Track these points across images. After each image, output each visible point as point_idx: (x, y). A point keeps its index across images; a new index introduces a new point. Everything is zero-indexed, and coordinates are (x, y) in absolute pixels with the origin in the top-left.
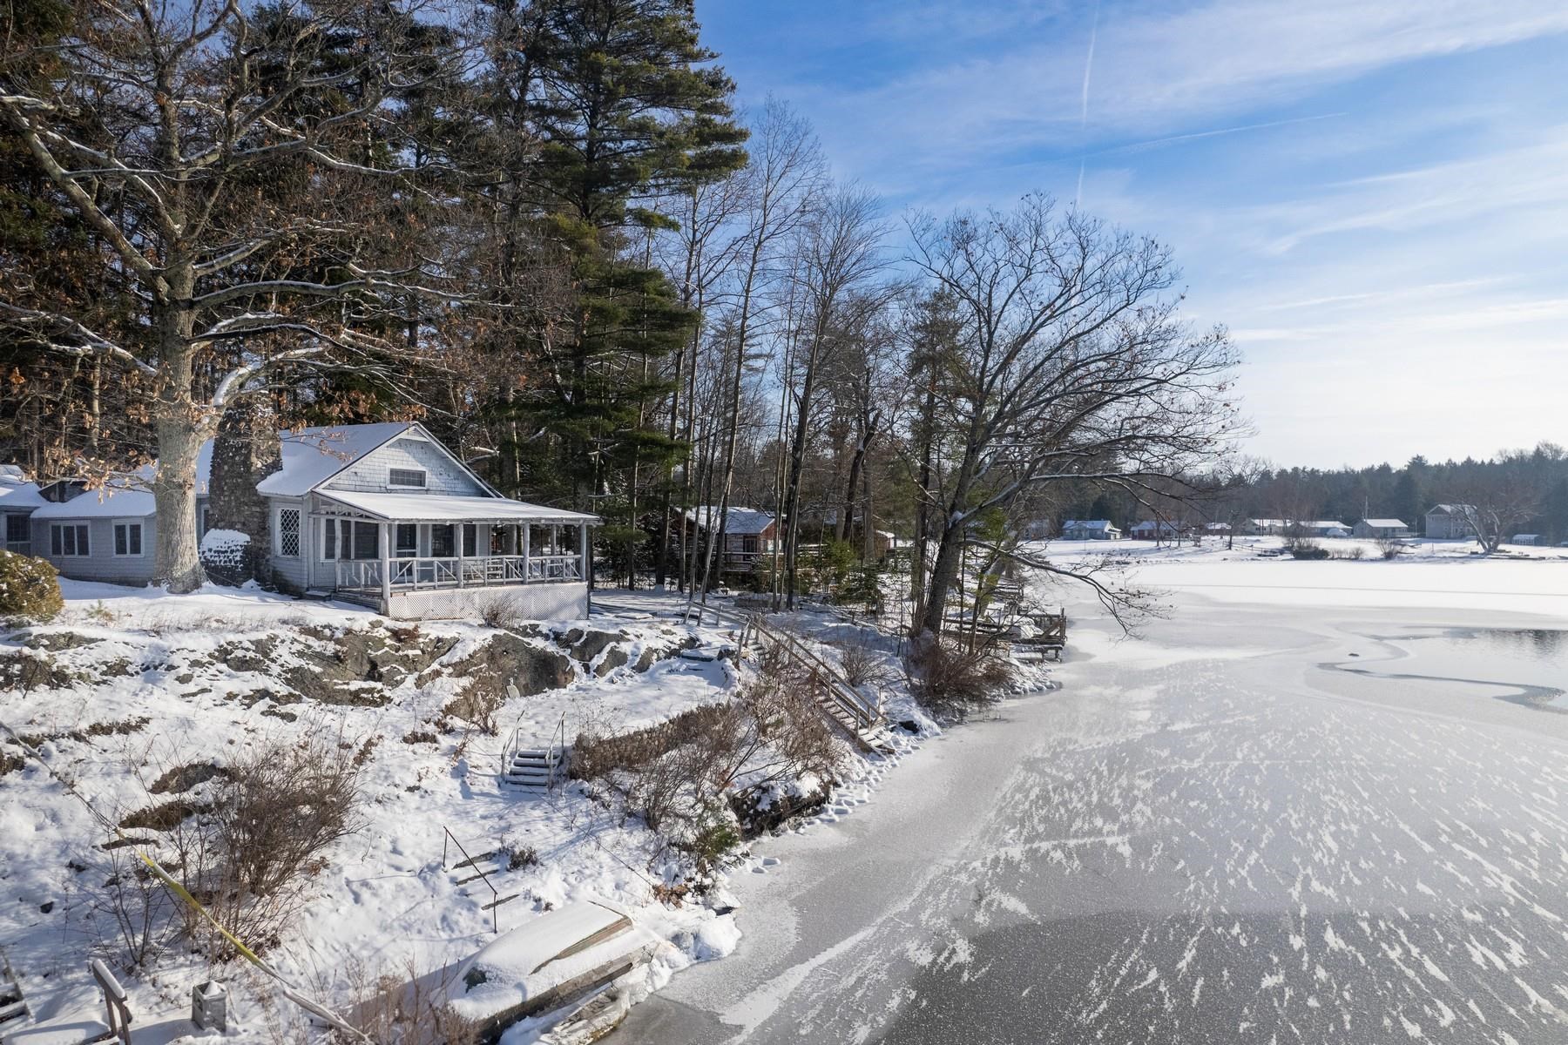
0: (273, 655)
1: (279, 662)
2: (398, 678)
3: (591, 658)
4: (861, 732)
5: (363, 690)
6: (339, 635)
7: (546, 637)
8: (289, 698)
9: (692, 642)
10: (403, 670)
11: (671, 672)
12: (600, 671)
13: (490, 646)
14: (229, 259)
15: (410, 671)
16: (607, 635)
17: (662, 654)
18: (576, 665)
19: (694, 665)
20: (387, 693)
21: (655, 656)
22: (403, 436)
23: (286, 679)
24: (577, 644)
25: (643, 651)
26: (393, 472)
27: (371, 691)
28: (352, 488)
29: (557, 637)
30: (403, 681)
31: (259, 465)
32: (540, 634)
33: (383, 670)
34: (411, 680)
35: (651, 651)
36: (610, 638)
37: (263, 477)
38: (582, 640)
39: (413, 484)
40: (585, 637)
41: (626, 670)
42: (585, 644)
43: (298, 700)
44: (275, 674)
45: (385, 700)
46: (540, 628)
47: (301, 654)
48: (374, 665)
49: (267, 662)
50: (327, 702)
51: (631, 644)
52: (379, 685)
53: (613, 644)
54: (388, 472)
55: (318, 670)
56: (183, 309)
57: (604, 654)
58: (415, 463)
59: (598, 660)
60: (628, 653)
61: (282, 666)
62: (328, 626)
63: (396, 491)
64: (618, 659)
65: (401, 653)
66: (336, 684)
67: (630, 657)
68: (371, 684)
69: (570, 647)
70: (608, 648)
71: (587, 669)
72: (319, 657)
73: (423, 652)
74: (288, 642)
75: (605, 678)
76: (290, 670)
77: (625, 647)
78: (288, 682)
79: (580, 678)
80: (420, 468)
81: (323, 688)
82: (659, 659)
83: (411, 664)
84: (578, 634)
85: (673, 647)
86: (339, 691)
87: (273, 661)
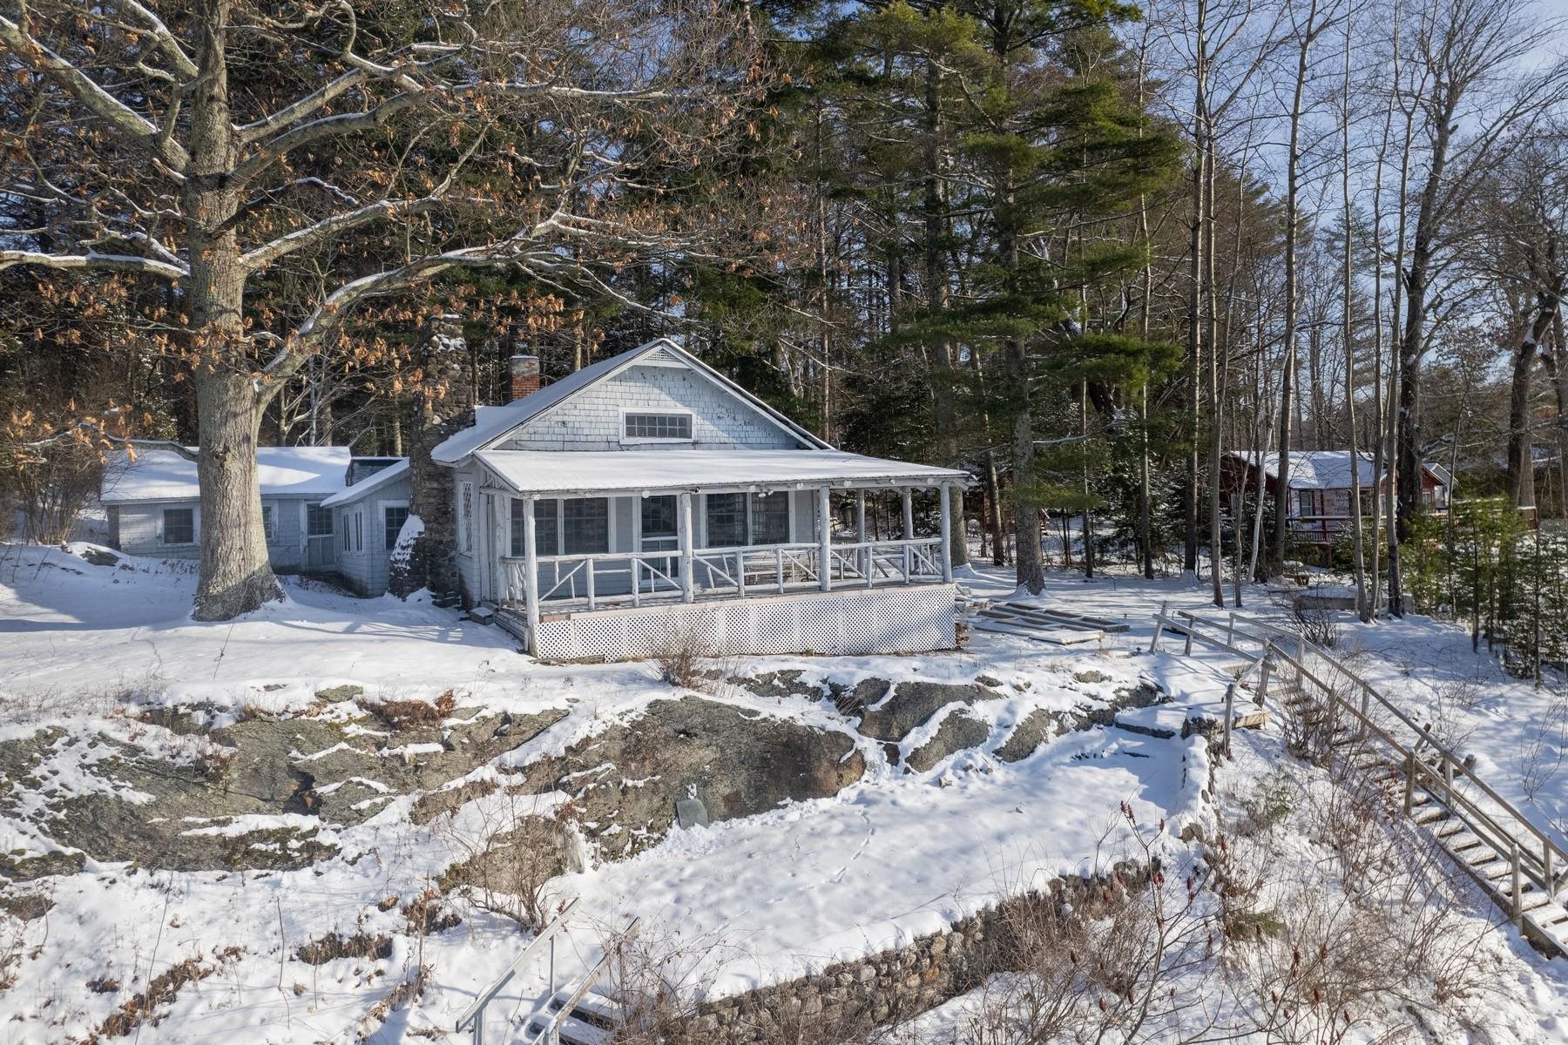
0: (36, 772)
1: (47, 786)
2: (364, 805)
3: (904, 733)
4: (1528, 900)
5: (264, 836)
6: (225, 722)
7: (815, 694)
8: (46, 865)
9: (1146, 696)
10: (382, 787)
11: (1081, 758)
12: (918, 760)
13: (635, 725)
14: (292, 111)
15: (404, 788)
16: (944, 688)
17: (1070, 722)
18: (870, 747)
19: (1134, 743)
20: (326, 838)
21: (1054, 725)
22: (641, 360)
23: (54, 822)
24: (875, 708)
25: (1022, 716)
26: (630, 419)
27: (283, 835)
28: (558, 446)
29: (837, 695)
30: (376, 810)
31: (437, 420)
32: (802, 688)
33: (326, 789)
34: (402, 805)
35: (1043, 716)
36: (948, 694)
37: (443, 438)
38: (885, 700)
39: (673, 434)
40: (892, 693)
41: (980, 756)
42: (892, 707)
43: (78, 865)
44: (27, 810)
45: (314, 851)
46: (803, 678)
47: (105, 768)
48: (307, 780)
49: (18, 786)
50: (152, 866)
51: (999, 705)
52: (307, 822)
53: (952, 706)
54: (622, 419)
55: (140, 798)
56: (208, 189)
57: (933, 727)
58: (672, 403)
59: (916, 739)
60: (992, 720)
61: (51, 794)
62: (206, 706)
63: (637, 447)
64: (965, 734)
65: (385, 752)
66: (188, 826)
67: (994, 731)
68: (293, 820)
69: (860, 713)
70: (942, 714)
71: (893, 755)
72: (158, 773)
73: (449, 747)
74: (83, 744)
75: (929, 775)
76: (68, 803)
77: (982, 711)
78: (56, 830)
79: (877, 774)
80: (680, 410)
81: (150, 835)
82: (1062, 730)
83: (403, 775)
84: (878, 687)
85: (1096, 706)
86: (190, 840)
87: (34, 784)
